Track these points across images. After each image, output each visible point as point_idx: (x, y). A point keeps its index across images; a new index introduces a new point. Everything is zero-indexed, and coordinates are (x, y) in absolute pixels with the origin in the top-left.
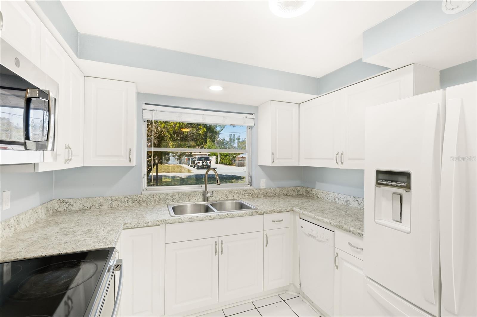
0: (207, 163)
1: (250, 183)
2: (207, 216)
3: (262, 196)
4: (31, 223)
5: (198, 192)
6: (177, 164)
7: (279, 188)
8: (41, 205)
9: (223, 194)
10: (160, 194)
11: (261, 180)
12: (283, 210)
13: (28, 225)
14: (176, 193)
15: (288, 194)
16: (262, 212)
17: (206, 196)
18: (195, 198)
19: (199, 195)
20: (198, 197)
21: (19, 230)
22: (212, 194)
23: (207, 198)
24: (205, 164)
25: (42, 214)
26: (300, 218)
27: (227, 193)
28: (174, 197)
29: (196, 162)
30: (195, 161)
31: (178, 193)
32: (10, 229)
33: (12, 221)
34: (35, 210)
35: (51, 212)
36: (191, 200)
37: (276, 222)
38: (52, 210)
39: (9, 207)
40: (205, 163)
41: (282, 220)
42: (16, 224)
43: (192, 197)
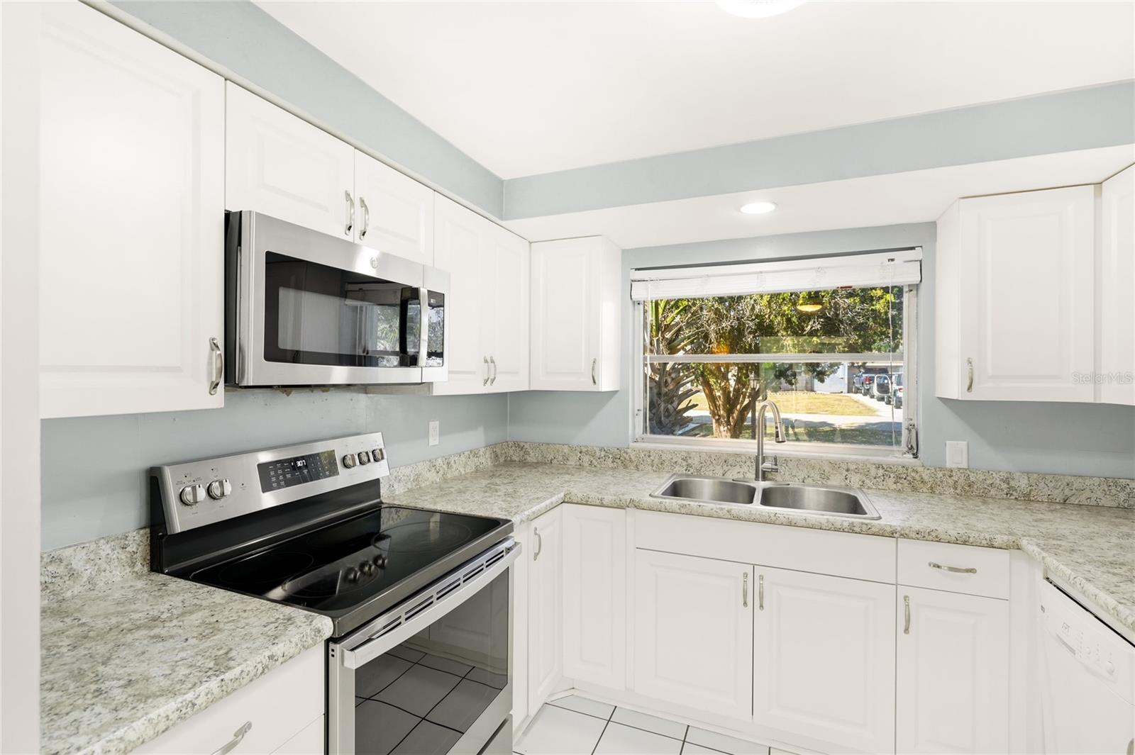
1: (911, 449)
2: (722, 509)
3: (952, 490)
4: (468, 471)
5: (745, 455)
7: (1028, 473)
8: (487, 446)
11: (947, 442)
12: (971, 540)
13: (463, 473)
14: (694, 454)
15: (1074, 500)
16: (891, 529)
17: (761, 467)
18: (737, 469)
19: (748, 463)
20: (746, 469)
21: (449, 477)
22: (777, 465)
23: (764, 472)
25: (486, 461)
26: (1048, 579)
27: (827, 468)
29: (892, 388)
32: (438, 472)
33: (440, 461)
34: (474, 453)
35: (502, 460)
36: (728, 473)
37: (945, 571)
38: (504, 457)
39: (437, 443)
41: (972, 571)
42: (445, 467)
43: (731, 466)
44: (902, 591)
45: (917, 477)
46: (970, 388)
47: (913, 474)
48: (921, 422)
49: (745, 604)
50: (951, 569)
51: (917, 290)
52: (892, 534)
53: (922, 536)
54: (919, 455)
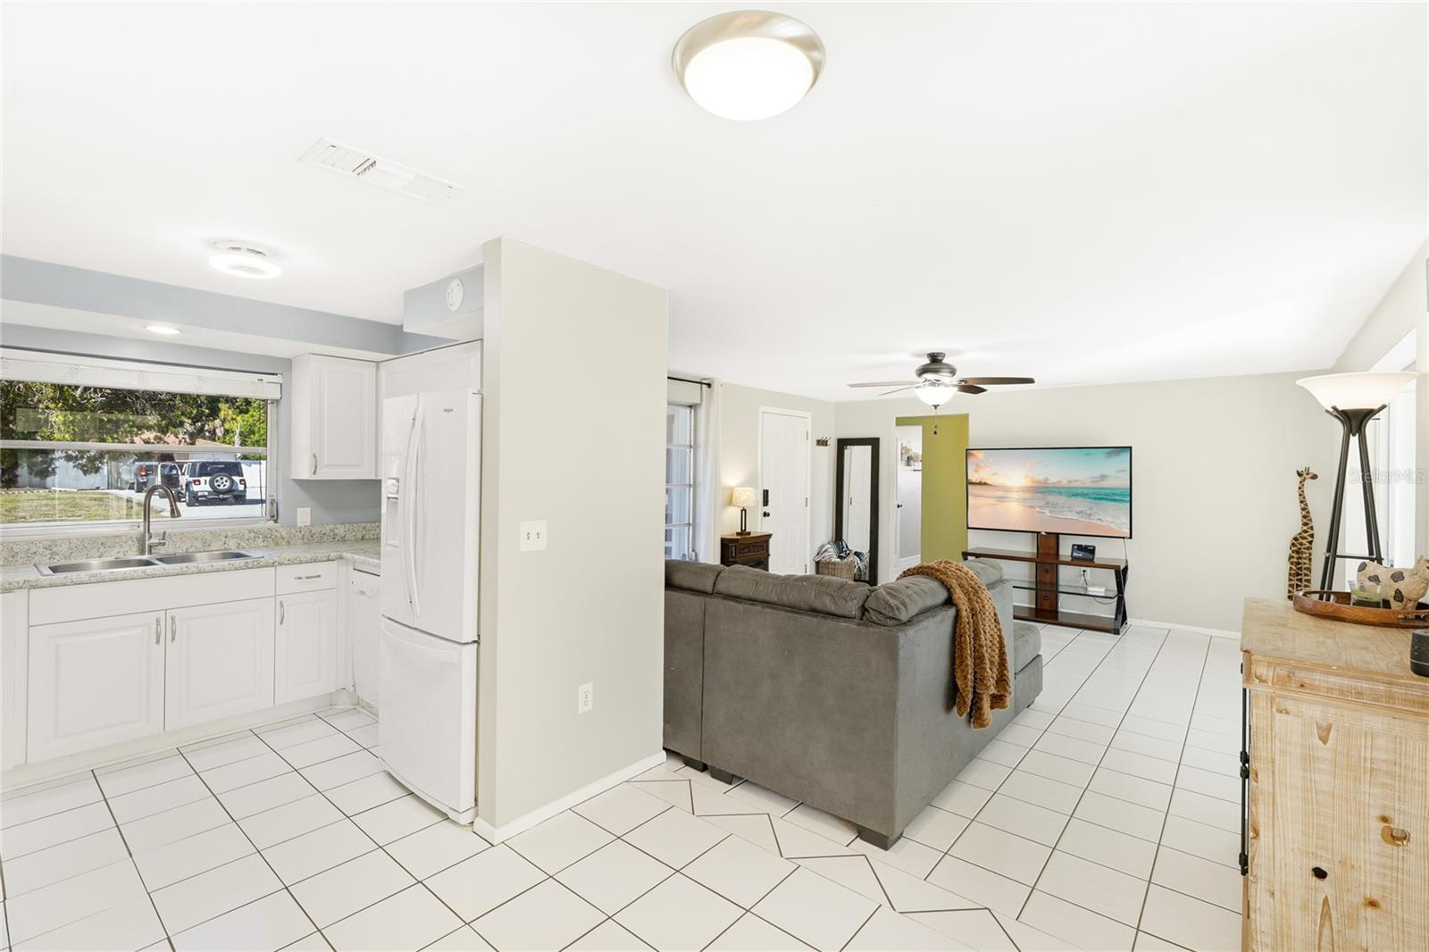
0: (233, 482)
1: (273, 516)
3: (301, 541)
5: (126, 536)
6: (98, 488)
9: (196, 539)
10: (14, 543)
11: (299, 509)
12: (318, 559)
15: (367, 537)
16: (271, 561)
17: (147, 543)
18: (118, 549)
22: (163, 539)
23: (150, 547)
24: (222, 487)
26: (355, 569)
27: (208, 538)
28: (54, 549)
29: (183, 480)
30: (181, 478)
31: (69, 539)
37: (304, 580)
40: (224, 483)
41: (319, 576)
43: (109, 547)
44: (279, 599)
45: (279, 535)
46: (314, 473)
47: (276, 533)
48: (280, 497)
49: (158, 642)
50: (307, 578)
51: (277, 403)
52: (273, 565)
53: (291, 562)
54: (279, 520)
